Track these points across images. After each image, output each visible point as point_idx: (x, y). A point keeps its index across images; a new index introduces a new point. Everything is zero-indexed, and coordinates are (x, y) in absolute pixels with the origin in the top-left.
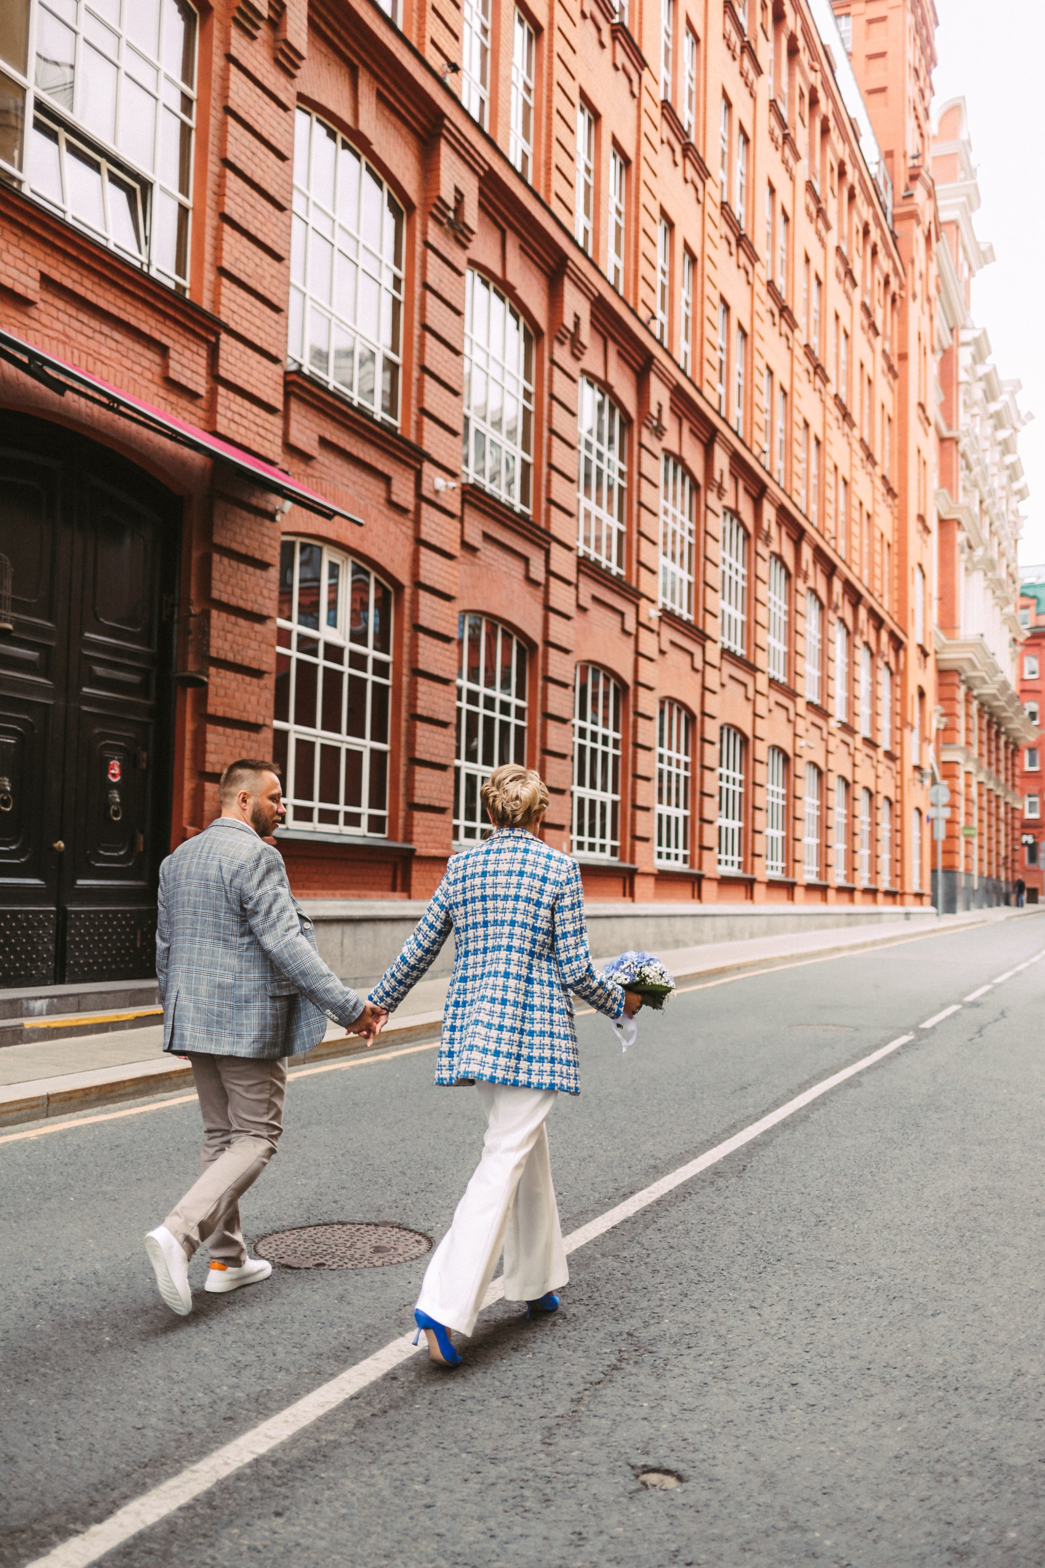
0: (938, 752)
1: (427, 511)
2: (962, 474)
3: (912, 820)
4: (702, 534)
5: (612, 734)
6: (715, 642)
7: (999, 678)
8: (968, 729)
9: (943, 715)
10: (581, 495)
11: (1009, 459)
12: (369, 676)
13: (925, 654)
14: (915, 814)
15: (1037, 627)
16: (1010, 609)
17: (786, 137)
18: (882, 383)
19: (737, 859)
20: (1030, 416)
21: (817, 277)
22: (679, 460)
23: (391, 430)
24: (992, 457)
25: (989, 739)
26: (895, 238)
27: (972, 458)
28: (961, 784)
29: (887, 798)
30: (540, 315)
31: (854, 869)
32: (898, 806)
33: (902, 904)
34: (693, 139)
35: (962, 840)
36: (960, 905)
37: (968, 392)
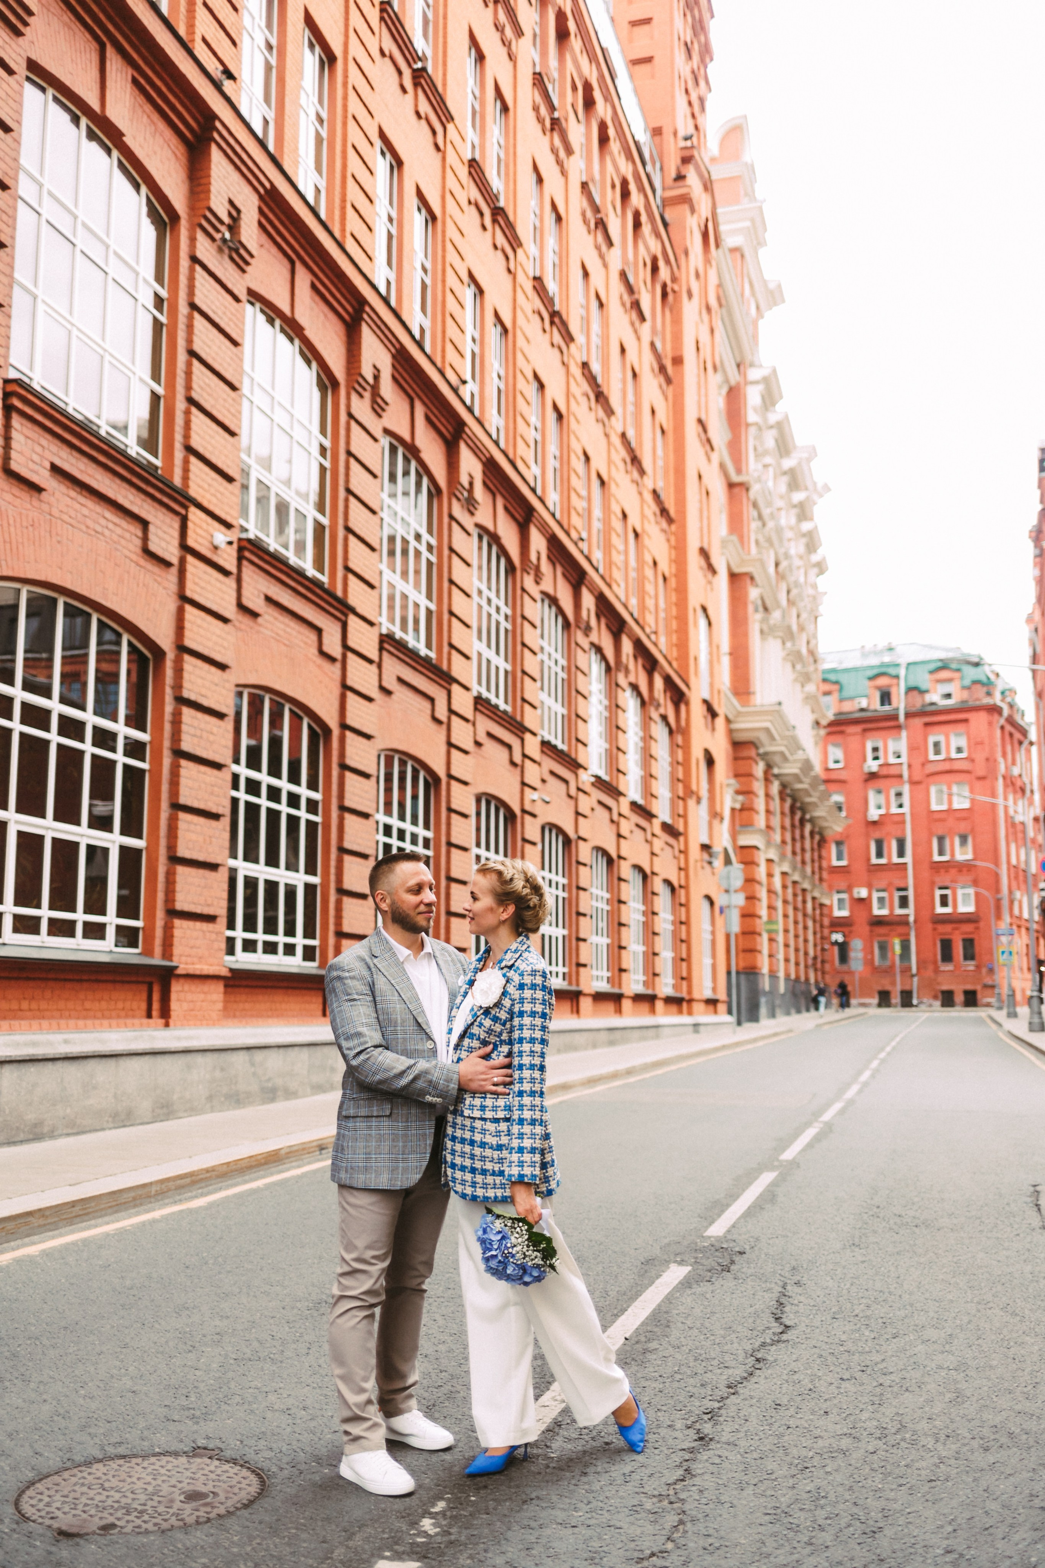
0: (734, 836)
1: (194, 567)
2: (755, 525)
3: (700, 912)
4: (519, 620)
5: (421, 832)
6: (534, 734)
7: (800, 755)
8: (768, 812)
9: (738, 792)
10: (384, 567)
11: (806, 526)
12: (120, 758)
13: (712, 713)
14: (706, 905)
15: (841, 714)
16: (811, 688)
17: (555, 122)
18: (651, 383)
19: (561, 969)
20: (827, 488)
21: (598, 297)
22: (495, 539)
23: (151, 469)
24: (787, 519)
25: (793, 826)
26: (665, 224)
27: (766, 512)
28: (761, 872)
29: (667, 882)
30: (337, 366)
31: (655, 975)
32: (683, 892)
33: (690, 1013)
34: (502, 203)
35: (765, 936)
36: (763, 1010)
37: (758, 437)
